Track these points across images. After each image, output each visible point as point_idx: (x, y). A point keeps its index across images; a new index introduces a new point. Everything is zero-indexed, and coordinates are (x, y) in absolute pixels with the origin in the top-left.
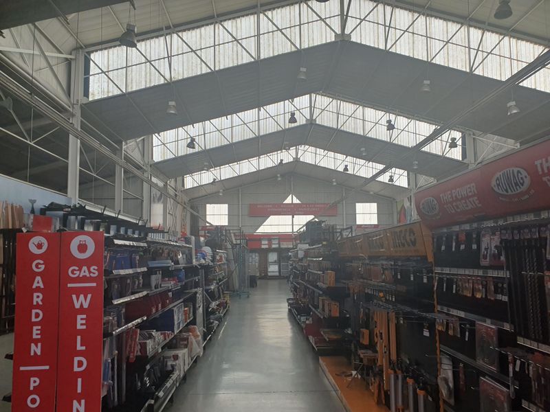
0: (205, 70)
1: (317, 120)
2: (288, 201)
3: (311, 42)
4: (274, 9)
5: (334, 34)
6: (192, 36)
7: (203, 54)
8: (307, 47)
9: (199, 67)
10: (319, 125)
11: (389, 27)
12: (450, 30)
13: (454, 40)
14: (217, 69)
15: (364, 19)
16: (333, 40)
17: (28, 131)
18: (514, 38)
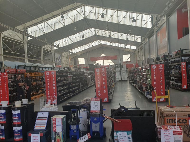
0: (53, 30)
1: (97, 34)
2: (102, 56)
3: (77, 20)
4: (68, 12)
5: (83, 17)
6: (49, 22)
7: (52, 26)
8: (76, 21)
9: (51, 29)
10: (98, 35)
11: (96, 13)
12: (113, 12)
13: (114, 15)
14: (55, 29)
15: (90, 12)
16: (83, 18)
17: (13, 50)
18: (131, 12)
